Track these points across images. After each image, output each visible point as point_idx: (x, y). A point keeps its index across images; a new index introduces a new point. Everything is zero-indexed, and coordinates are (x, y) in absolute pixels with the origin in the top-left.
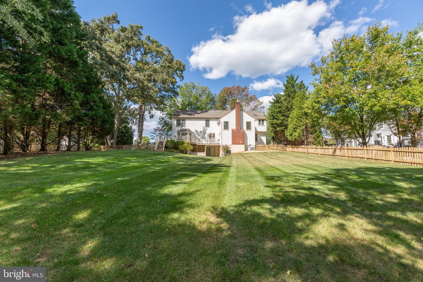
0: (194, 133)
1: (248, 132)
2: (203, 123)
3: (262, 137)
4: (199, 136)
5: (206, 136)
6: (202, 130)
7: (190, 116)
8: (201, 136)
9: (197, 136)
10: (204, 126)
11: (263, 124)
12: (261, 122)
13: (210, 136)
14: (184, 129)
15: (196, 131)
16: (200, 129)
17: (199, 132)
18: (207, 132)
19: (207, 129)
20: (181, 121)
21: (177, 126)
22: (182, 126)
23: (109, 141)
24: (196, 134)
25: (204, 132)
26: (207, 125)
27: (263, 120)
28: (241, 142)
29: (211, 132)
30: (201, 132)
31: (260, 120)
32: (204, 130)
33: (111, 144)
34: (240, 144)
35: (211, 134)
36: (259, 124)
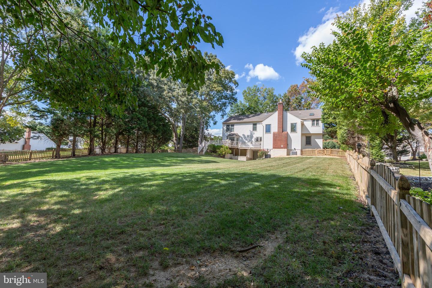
0: (241, 137)
1: (292, 135)
2: (251, 127)
3: (317, 140)
4: (247, 140)
5: (253, 140)
6: (249, 134)
7: (239, 121)
8: (248, 140)
9: (244, 140)
10: (252, 130)
11: (317, 124)
12: (315, 122)
13: (257, 140)
14: (232, 134)
15: (243, 135)
16: (247, 133)
17: (246, 137)
18: (254, 135)
19: (254, 133)
20: (230, 127)
21: (227, 131)
22: (231, 131)
23: (176, 146)
24: (243, 138)
25: (251, 136)
26: (255, 129)
27: (318, 120)
28: (282, 146)
29: (258, 136)
30: (248, 136)
31: (313, 120)
32: (251, 134)
33: (178, 148)
34: (282, 148)
35: (257, 138)
36: (313, 124)
